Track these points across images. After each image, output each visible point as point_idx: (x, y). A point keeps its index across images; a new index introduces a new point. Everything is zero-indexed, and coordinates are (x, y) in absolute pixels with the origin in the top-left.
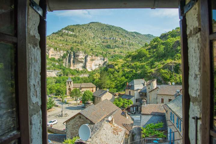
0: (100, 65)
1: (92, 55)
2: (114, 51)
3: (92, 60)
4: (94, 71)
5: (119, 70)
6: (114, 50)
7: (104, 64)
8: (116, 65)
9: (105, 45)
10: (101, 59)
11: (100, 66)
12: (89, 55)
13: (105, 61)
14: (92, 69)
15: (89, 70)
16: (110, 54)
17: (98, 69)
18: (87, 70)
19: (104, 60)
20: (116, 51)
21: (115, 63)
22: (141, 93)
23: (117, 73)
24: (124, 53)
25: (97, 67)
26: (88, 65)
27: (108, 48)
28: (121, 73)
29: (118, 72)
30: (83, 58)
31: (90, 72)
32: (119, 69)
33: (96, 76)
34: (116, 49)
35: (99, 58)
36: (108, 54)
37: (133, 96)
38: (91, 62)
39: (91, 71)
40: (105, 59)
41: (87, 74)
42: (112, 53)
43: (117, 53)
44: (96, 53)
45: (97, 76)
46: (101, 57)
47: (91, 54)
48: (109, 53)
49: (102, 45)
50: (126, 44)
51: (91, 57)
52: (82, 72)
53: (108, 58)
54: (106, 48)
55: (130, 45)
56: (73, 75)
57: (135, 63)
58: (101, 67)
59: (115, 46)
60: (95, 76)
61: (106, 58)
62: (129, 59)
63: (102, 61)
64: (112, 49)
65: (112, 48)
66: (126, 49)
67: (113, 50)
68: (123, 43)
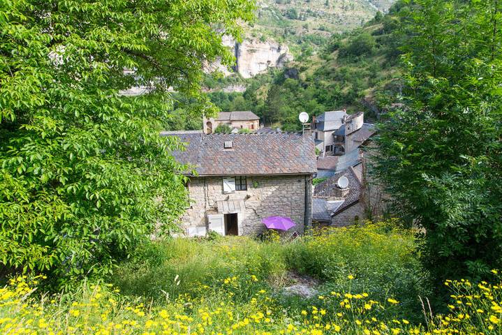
0: (269, 62)
1: (252, 38)
2: (304, 27)
3: (252, 51)
4: (256, 78)
5: (308, 83)
6: (304, 23)
7: (279, 61)
8: (303, 69)
9: (282, 10)
10: (272, 48)
11: (270, 66)
12: (244, 38)
13: (282, 52)
14: (250, 74)
15: (245, 75)
16: (293, 33)
17: (264, 72)
18: (240, 76)
19: (279, 49)
20: (309, 26)
21: (301, 65)
22: (336, 137)
23: (303, 89)
24: (327, 31)
25: (264, 67)
26: (242, 62)
27: (290, 17)
28: (311, 90)
29: (306, 87)
30: (232, 46)
31: (247, 81)
32: (307, 80)
33: (260, 95)
34: (310, 20)
35: (267, 46)
36: (289, 33)
37: (321, 141)
38: (249, 56)
39: (250, 77)
40: (282, 47)
41: (241, 86)
42: (300, 32)
43: (311, 32)
44: (261, 34)
45: (262, 95)
46: (273, 42)
47: (250, 37)
48: (293, 30)
49: (275, 9)
50: (336, 5)
51: (248, 43)
52: (229, 80)
53: (290, 46)
54: (284, 18)
55: (346, 9)
56: (209, 88)
57: (344, 67)
58: (271, 68)
59: (308, 11)
60: (258, 93)
61: (283, 44)
62: (334, 55)
63: (275, 52)
64: (301, 21)
65: (300, 19)
66: (336, 20)
67: (301, 23)
68: (327, 4)
